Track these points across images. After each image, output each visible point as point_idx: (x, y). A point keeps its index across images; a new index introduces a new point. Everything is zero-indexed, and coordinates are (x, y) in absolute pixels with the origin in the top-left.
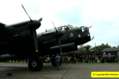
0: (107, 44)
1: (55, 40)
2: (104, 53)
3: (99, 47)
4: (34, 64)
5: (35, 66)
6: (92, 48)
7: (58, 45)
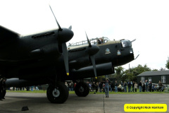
0: (145, 66)
1: (87, 58)
2: (143, 78)
3: (134, 69)
4: (55, 93)
5: (57, 96)
6: (124, 70)
7: (91, 65)
